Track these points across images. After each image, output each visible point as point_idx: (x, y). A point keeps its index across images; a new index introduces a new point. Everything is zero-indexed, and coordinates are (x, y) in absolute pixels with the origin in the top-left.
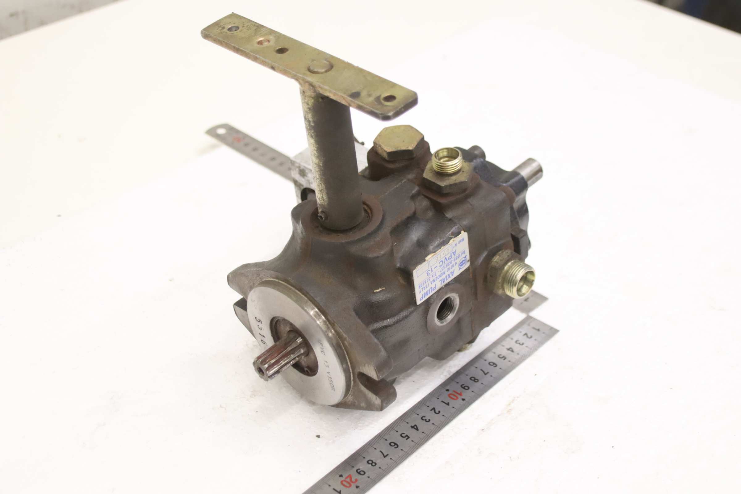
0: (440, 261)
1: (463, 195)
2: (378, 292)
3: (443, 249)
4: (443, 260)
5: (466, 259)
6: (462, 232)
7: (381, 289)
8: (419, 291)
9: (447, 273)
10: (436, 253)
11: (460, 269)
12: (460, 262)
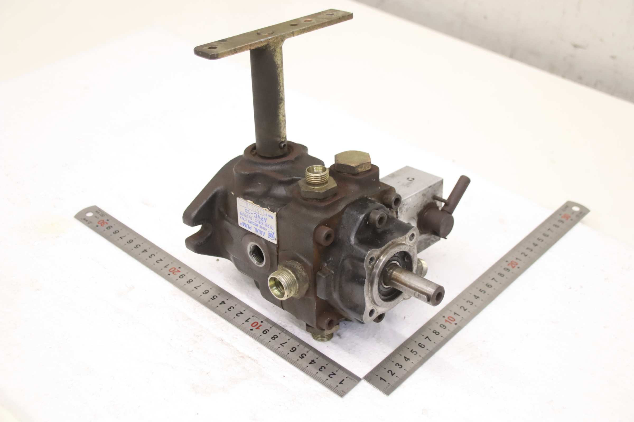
5: (274, 235)
11: (269, 237)
12: (269, 232)
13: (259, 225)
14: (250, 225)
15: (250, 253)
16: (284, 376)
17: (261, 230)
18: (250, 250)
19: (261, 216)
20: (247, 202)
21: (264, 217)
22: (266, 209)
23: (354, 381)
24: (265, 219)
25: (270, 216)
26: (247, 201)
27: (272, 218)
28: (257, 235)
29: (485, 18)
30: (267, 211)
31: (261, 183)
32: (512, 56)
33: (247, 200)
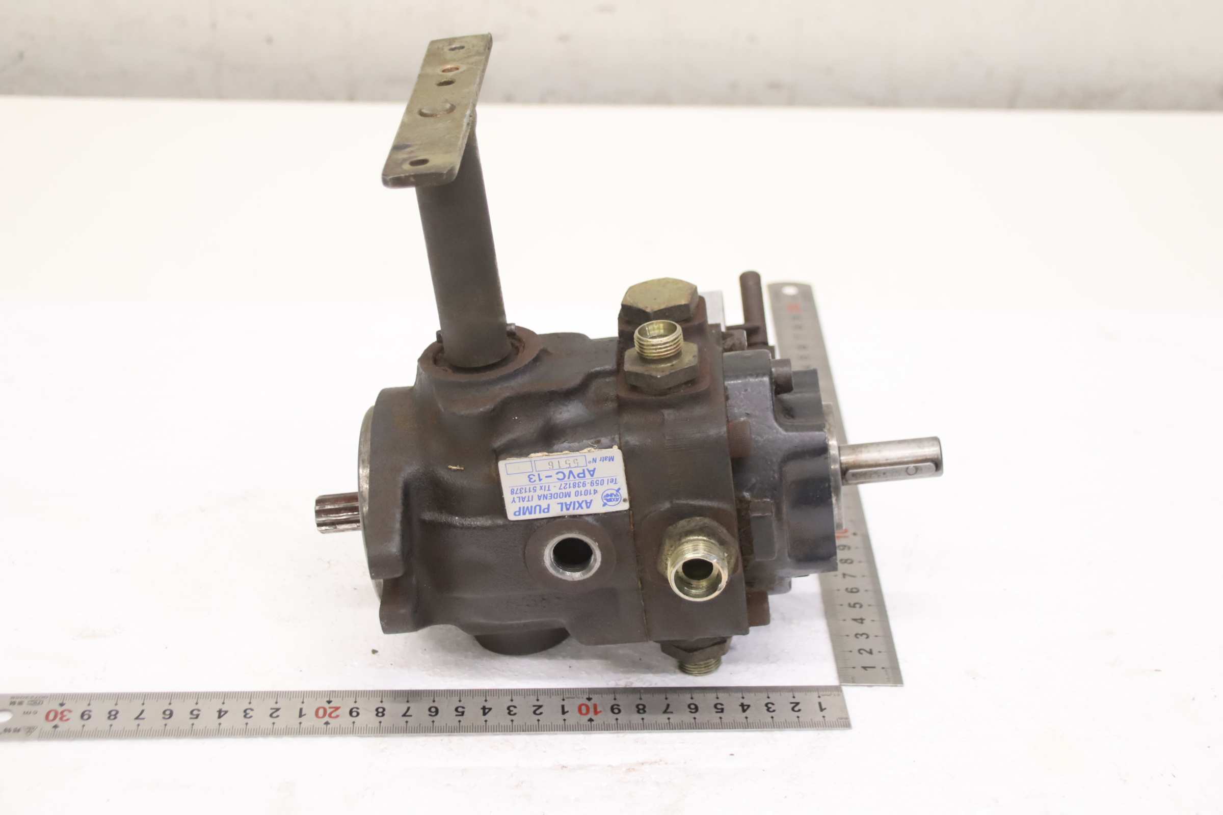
0: (561, 470)
1: (654, 398)
2: (455, 470)
3: (566, 454)
4: (567, 472)
5: (618, 493)
6: (615, 447)
7: (459, 468)
8: (512, 499)
9: (573, 498)
10: (551, 454)
11: (605, 505)
12: (605, 494)
13: (573, 491)
14: (544, 504)
15: (552, 565)
16: (732, 755)
17: (580, 499)
18: (551, 557)
19: (576, 471)
20: (532, 457)
21: (585, 468)
22: (589, 449)
23: (835, 695)
24: (589, 471)
25: (604, 459)
26: (529, 458)
27: (612, 459)
28: (568, 516)
29: (269, 40)
30: (593, 452)
31: (516, 416)
32: (351, 98)
33: (529, 455)
